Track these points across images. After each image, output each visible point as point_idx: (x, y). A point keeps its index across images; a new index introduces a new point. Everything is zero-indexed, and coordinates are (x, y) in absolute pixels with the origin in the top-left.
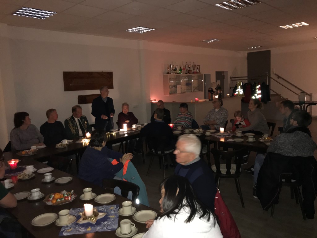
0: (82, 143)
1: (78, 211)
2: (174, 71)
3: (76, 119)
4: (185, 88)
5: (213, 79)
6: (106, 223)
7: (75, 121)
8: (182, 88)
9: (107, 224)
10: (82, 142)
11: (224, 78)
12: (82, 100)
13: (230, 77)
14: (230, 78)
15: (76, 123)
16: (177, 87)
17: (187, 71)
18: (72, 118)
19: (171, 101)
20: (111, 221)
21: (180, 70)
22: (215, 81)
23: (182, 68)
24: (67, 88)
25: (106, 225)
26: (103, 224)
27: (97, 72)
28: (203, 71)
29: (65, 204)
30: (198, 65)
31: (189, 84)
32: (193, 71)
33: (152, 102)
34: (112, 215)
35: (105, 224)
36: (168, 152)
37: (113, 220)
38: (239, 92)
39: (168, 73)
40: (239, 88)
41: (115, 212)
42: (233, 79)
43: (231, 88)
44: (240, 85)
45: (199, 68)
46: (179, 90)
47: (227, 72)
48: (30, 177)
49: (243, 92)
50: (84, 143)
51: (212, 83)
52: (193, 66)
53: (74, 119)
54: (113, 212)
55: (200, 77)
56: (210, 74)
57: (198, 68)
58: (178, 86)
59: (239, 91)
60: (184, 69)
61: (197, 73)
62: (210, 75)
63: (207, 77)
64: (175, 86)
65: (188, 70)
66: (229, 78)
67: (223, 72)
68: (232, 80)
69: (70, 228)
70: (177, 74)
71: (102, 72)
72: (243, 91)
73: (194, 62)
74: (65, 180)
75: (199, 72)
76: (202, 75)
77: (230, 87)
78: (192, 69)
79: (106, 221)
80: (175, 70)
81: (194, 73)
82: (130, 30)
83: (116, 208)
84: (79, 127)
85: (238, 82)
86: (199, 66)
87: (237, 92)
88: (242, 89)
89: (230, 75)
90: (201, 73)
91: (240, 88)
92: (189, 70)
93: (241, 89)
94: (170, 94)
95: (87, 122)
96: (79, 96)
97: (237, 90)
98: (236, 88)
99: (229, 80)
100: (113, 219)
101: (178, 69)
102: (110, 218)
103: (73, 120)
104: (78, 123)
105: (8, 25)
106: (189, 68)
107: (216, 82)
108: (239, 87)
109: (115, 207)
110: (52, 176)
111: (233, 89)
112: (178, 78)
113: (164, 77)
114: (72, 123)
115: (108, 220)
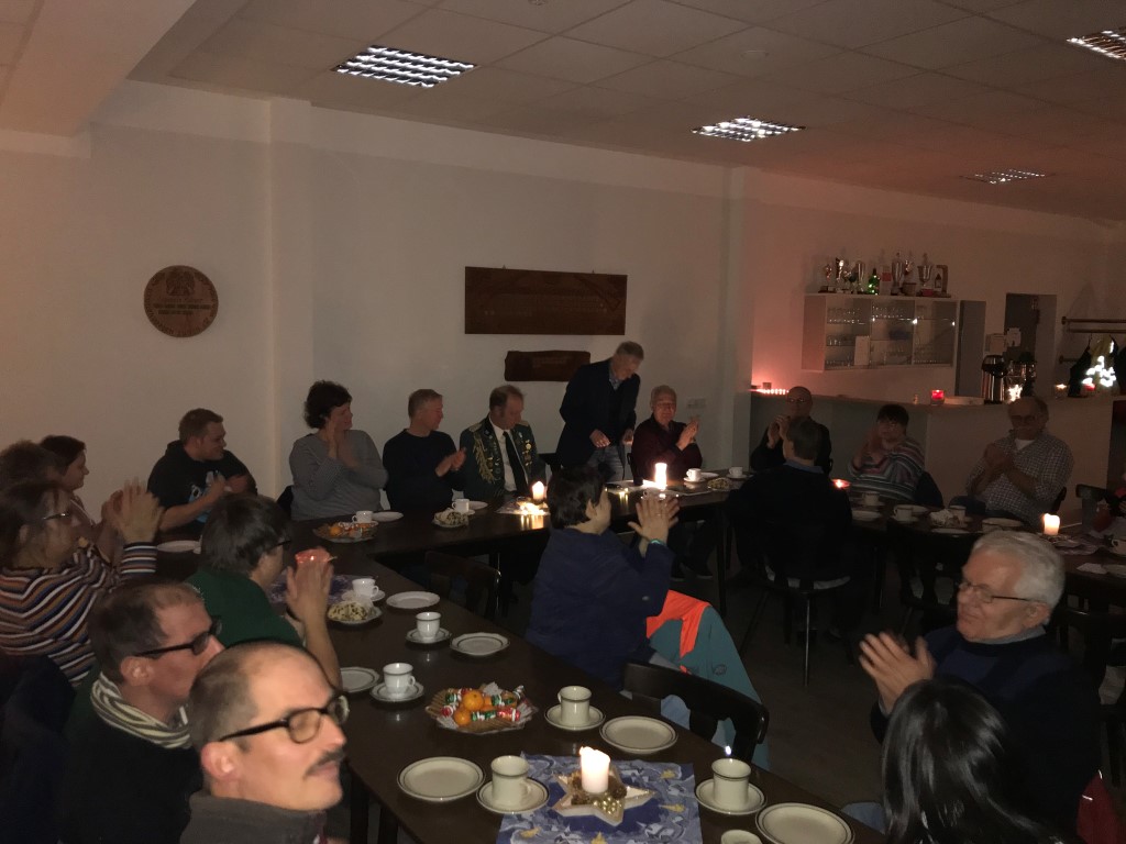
0: (519, 516)
1: (549, 768)
2: (848, 284)
3: (499, 432)
4: (883, 346)
5: (994, 321)
6: (655, 828)
7: (495, 436)
8: (871, 350)
9: (663, 833)
10: (517, 512)
11: (1037, 321)
12: (520, 367)
13: (1064, 318)
14: (1063, 323)
15: (498, 446)
16: (853, 344)
17: (895, 284)
18: (486, 426)
19: (834, 394)
20: (672, 826)
21: (871, 281)
22: (1001, 330)
23: (880, 271)
24: (477, 323)
25: (657, 835)
26: (647, 831)
27: (576, 276)
28: (958, 291)
29: (499, 734)
30: (938, 267)
31: (899, 334)
32: (918, 288)
33: (758, 390)
34: (672, 800)
35: (654, 832)
36: (827, 585)
37: (680, 823)
38: (1096, 378)
39: (824, 290)
40: (1097, 363)
41: (682, 791)
42: (1074, 325)
43: (1061, 360)
44: (1103, 351)
45: (942, 279)
46: (861, 357)
47: (1052, 299)
48: (368, 619)
49: (1114, 378)
50: (525, 518)
51: (988, 337)
52: (921, 268)
53: (492, 431)
54: (675, 792)
55: (944, 311)
56: (984, 303)
57: (938, 277)
58: (858, 339)
59: (1097, 373)
60: (886, 277)
61: (933, 294)
62: (982, 304)
63: (971, 312)
64: (848, 340)
65: (901, 282)
66: (1058, 320)
67: (1035, 298)
68: (1069, 330)
69: (532, 828)
70: (859, 293)
71: (593, 276)
72: (1116, 374)
73: (925, 255)
74: (482, 643)
75: (944, 291)
76: (954, 304)
77: (1061, 357)
78: (915, 278)
79: (658, 821)
80: (852, 280)
81: (921, 294)
82: (709, 129)
83: (682, 779)
84: (505, 458)
85: (1097, 339)
86: (945, 269)
87: (1092, 376)
88: (1111, 370)
89: (1062, 309)
90: (950, 297)
91: (1103, 363)
92: (904, 284)
93: (1107, 367)
94: (828, 366)
95: (533, 443)
96: (510, 353)
97: (1091, 372)
98: (1088, 361)
99: (1059, 328)
100: (679, 819)
101: (863, 277)
102: (666, 813)
103: (487, 432)
104: (503, 447)
105: (313, 104)
106: (906, 273)
107: (1005, 333)
108: (1101, 359)
109: (680, 775)
110: (443, 623)
111: (1075, 363)
112: (862, 308)
113: (808, 301)
114: (486, 443)
115: (662, 817)
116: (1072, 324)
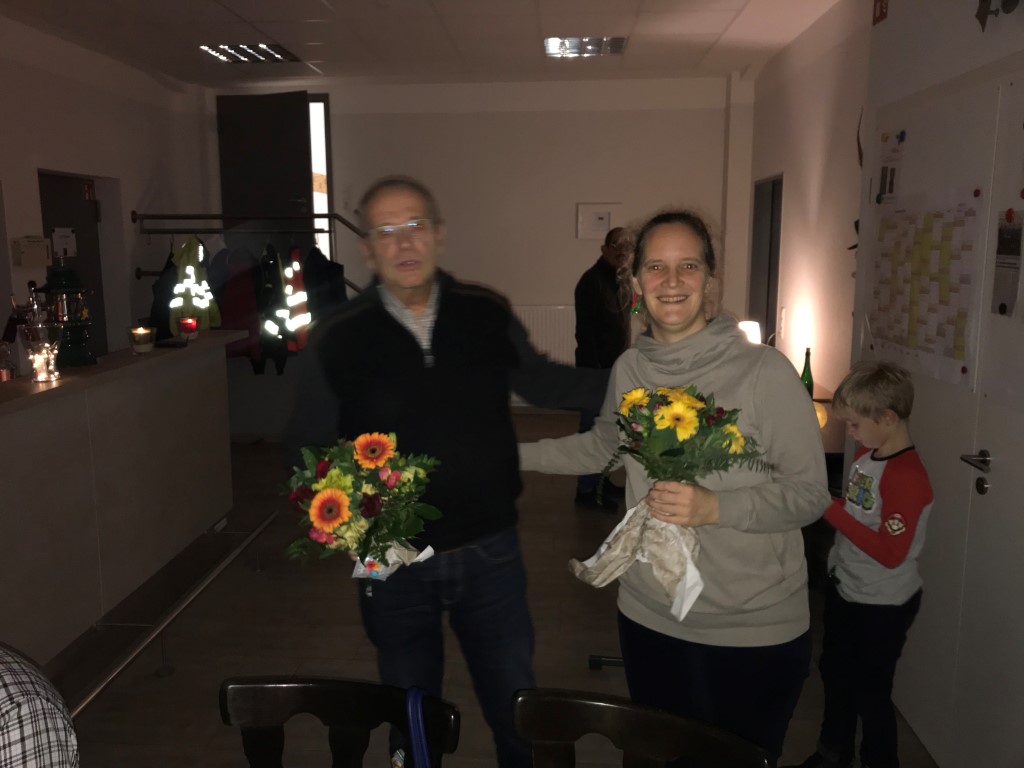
11: (97, 217)
13: (134, 213)
14: (134, 220)
38: (187, 296)
40: (188, 277)
42: (149, 223)
47: (113, 182)
49: (210, 296)
59: (188, 291)
66: (127, 217)
67: (88, 182)
68: (145, 230)
72: (212, 290)
77: (138, 270)
85: (180, 242)
87: (181, 295)
88: (205, 284)
89: (130, 199)
91: (193, 277)
93: (199, 282)
97: (178, 289)
98: (173, 274)
99: (129, 227)
108: (190, 270)
111: (156, 277)
116: (146, 221)
